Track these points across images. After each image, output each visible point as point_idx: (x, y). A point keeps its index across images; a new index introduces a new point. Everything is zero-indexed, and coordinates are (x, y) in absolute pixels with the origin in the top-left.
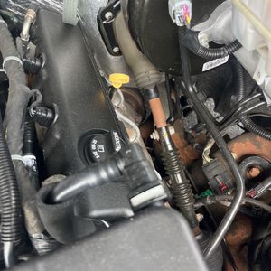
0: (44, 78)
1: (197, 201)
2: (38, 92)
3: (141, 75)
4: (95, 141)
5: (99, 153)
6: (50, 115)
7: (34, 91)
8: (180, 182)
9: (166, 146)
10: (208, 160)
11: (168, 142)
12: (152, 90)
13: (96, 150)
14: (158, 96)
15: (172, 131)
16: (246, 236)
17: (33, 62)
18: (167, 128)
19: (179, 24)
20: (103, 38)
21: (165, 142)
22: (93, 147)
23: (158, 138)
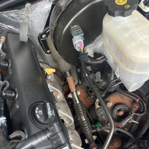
0: (10, 73)
1: (93, 129)
2: (7, 82)
3: (62, 66)
4: (37, 109)
5: (39, 115)
6: (13, 95)
7: (5, 81)
8: (84, 120)
9: (76, 101)
10: (98, 106)
11: (77, 99)
12: (68, 73)
13: (38, 113)
14: (71, 76)
15: (79, 93)
16: (119, 146)
17: (4, 65)
18: (76, 92)
19: (78, 50)
20: (42, 46)
21: (75, 99)
22: (36, 112)
23: (72, 97)
